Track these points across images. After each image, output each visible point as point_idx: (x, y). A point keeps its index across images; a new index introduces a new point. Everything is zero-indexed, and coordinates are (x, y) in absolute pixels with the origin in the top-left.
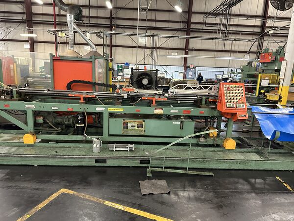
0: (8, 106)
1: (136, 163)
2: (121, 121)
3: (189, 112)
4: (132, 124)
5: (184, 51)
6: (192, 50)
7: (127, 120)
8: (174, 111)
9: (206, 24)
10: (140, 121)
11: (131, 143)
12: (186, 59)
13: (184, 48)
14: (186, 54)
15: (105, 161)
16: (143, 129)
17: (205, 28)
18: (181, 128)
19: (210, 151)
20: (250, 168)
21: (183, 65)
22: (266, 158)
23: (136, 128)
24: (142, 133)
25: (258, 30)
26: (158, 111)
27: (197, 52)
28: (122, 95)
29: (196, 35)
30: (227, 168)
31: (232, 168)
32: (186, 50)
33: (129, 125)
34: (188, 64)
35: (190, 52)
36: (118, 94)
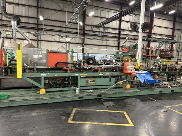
0: (32, 76)
1: (96, 97)
2: (85, 80)
3: (113, 74)
4: (90, 80)
5: (82, 45)
6: (86, 44)
7: (88, 79)
8: (107, 74)
9: (93, 31)
10: (94, 79)
11: (91, 89)
12: (83, 50)
13: (82, 43)
14: (83, 46)
15: (83, 97)
16: (95, 82)
17: (92, 33)
18: (110, 81)
19: (121, 90)
20: (137, 95)
21: (82, 52)
22: (142, 91)
23: (92, 82)
24: (94, 84)
25: (117, 36)
26: (101, 74)
27: (89, 45)
28: (85, 68)
29: (88, 37)
30: (130, 96)
31: (131, 95)
32: (83, 44)
33: (89, 81)
34: (85, 52)
35: (85, 46)
36: (83, 67)
